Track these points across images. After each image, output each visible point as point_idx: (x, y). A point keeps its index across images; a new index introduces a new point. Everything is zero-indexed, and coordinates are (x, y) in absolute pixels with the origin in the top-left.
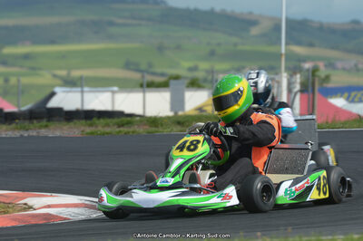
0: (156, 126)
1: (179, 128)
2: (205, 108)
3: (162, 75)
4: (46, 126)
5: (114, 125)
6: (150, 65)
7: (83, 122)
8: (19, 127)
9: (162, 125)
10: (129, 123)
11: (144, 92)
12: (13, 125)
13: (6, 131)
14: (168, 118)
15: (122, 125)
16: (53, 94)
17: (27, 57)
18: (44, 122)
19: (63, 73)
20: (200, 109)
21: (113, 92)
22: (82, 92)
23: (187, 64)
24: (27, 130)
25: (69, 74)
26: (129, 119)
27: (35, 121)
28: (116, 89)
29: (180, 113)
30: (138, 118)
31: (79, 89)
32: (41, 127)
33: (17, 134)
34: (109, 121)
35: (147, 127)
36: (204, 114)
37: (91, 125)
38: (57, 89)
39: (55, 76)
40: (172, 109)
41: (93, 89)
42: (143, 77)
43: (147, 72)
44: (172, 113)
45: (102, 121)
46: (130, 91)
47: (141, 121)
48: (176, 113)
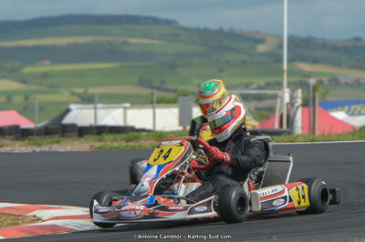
3: (174, 91)
4: (58, 142)
5: (122, 140)
6: (163, 82)
7: (93, 137)
8: (32, 142)
10: (136, 138)
11: (154, 108)
12: (27, 141)
13: (20, 146)
15: (130, 140)
16: (68, 111)
17: (45, 75)
18: (56, 138)
19: (80, 90)
21: (125, 108)
22: (95, 108)
24: (40, 146)
26: (136, 134)
27: (47, 137)
28: (128, 105)
30: (145, 133)
31: (92, 106)
32: (52, 143)
33: (30, 149)
34: (117, 136)
35: (153, 142)
37: (100, 140)
38: (72, 106)
39: (73, 93)
40: (180, 124)
41: (106, 106)
42: (152, 94)
43: (158, 89)
44: (181, 128)
45: (111, 136)
46: (140, 108)
47: (148, 136)
48: (185, 128)
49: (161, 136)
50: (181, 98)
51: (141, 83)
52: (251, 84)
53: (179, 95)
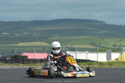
0: (101, 65)
1: (109, 66)
2: (118, 59)
3: (104, 47)
5: (87, 65)
6: (100, 44)
9: (103, 65)
10: (92, 64)
11: (97, 53)
14: (106, 62)
15: (90, 65)
19: (70, 46)
20: (117, 59)
22: (76, 53)
23: (112, 44)
25: (72, 47)
26: (92, 62)
28: (88, 52)
29: (110, 61)
30: (95, 62)
34: (85, 63)
35: (98, 65)
36: (118, 61)
37: (79, 65)
39: (67, 47)
40: (107, 59)
41: (80, 52)
42: (97, 48)
43: (98, 46)
45: (83, 63)
46: (93, 53)
47: (96, 63)
48: (108, 61)
49: (101, 63)
50: (107, 50)
51: (92, 44)
53: (106, 49)
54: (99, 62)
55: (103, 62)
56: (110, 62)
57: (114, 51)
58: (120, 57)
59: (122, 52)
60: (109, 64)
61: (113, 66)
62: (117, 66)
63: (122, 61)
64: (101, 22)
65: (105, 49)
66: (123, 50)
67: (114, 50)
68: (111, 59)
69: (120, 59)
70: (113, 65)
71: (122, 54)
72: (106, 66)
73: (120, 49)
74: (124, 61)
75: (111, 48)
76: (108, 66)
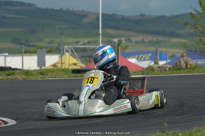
0: (28, 76)
1: (41, 76)
2: (57, 65)
3: (34, 46)
5: (5, 75)
6: (27, 41)
9: (32, 75)
10: (13, 74)
11: (22, 56)
14: (35, 70)
15: (10, 75)
20: (54, 65)
21: (5, 56)
23: (47, 40)
26: (13, 71)
28: (7, 54)
29: (43, 68)
30: (18, 71)
35: (23, 76)
36: (56, 68)
40: (38, 66)
42: (22, 47)
43: (24, 45)
44: (39, 68)
46: (15, 56)
47: (20, 73)
48: (40, 68)
49: (28, 73)
50: (39, 50)
51: (14, 41)
52: (80, 42)
53: (38, 48)
54: (25, 70)
55: (31, 70)
56: (42, 70)
57: (50, 52)
58: (60, 62)
59: (63, 54)
60: (41, 74)
61: (47, 77)
62: (54, 76)
63: (63, 67)
64: (29, 5)
65: (35, 49)
66: (65, 51)
67: (49, 50)
68: (44, 65)
69: (59, 65)
70: (47, 75)
71: (63, 57)
72: (36, 77)
73: (60, 48)
74: (65, 68)
75: (45, 47)
76: (39, 77)
